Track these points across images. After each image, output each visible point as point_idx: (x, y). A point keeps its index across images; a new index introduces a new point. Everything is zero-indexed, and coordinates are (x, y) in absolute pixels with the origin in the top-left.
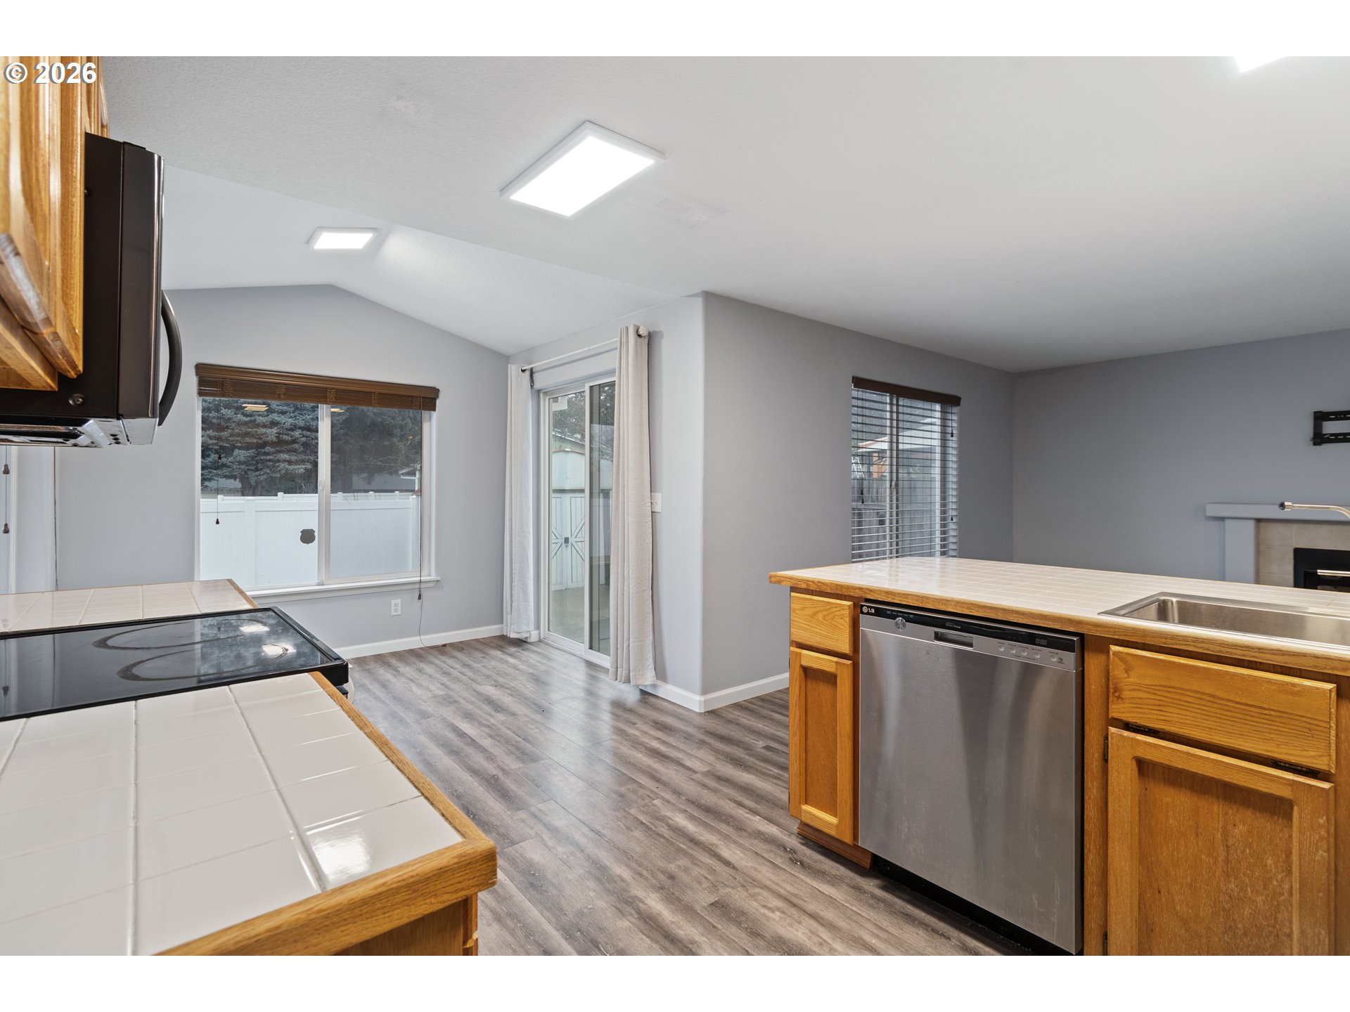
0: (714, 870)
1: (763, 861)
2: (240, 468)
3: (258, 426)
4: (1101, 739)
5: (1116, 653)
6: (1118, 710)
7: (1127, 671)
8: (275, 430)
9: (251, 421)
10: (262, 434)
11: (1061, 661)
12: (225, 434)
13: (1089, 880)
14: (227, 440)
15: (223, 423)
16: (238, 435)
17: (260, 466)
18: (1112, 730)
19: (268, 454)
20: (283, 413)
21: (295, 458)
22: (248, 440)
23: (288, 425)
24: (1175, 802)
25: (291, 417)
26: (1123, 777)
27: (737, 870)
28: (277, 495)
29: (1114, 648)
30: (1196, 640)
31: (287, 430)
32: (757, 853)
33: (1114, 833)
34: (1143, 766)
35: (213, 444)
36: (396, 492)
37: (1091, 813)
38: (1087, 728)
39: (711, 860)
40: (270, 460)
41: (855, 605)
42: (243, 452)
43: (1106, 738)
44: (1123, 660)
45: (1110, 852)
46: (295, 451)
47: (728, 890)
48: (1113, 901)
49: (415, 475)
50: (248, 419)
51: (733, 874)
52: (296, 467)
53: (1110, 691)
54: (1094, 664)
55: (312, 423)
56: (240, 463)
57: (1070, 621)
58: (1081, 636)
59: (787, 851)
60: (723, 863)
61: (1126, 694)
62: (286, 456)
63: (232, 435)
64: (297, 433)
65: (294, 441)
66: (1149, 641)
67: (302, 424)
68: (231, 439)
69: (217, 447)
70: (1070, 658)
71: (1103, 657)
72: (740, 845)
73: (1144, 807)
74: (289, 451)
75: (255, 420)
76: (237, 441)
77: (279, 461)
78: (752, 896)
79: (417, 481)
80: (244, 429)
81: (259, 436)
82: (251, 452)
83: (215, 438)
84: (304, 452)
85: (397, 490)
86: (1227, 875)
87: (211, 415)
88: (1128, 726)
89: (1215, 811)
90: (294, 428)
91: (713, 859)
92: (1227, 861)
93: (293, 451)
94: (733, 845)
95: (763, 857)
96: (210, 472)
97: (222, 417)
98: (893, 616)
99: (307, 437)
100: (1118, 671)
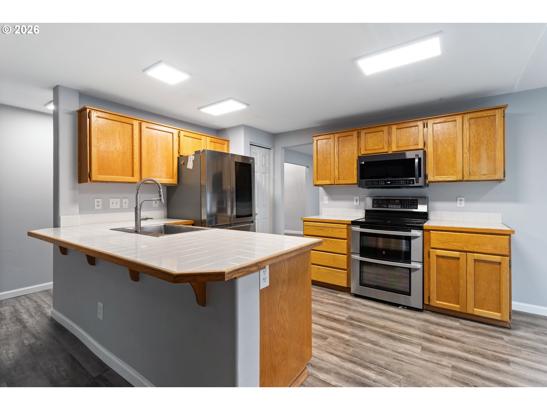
0: (335, 350)
1: (318, 357)
27: (326, 352)
32: (323, 361)
39: (340, 354)
47: (325, 344)
51: (327, 350)
59: (310, 364)
60: (333, 354)
72: (332, 363)
78: (315, 343)
91: (339, 355)
94: (335, 363)
95: (319, 359)
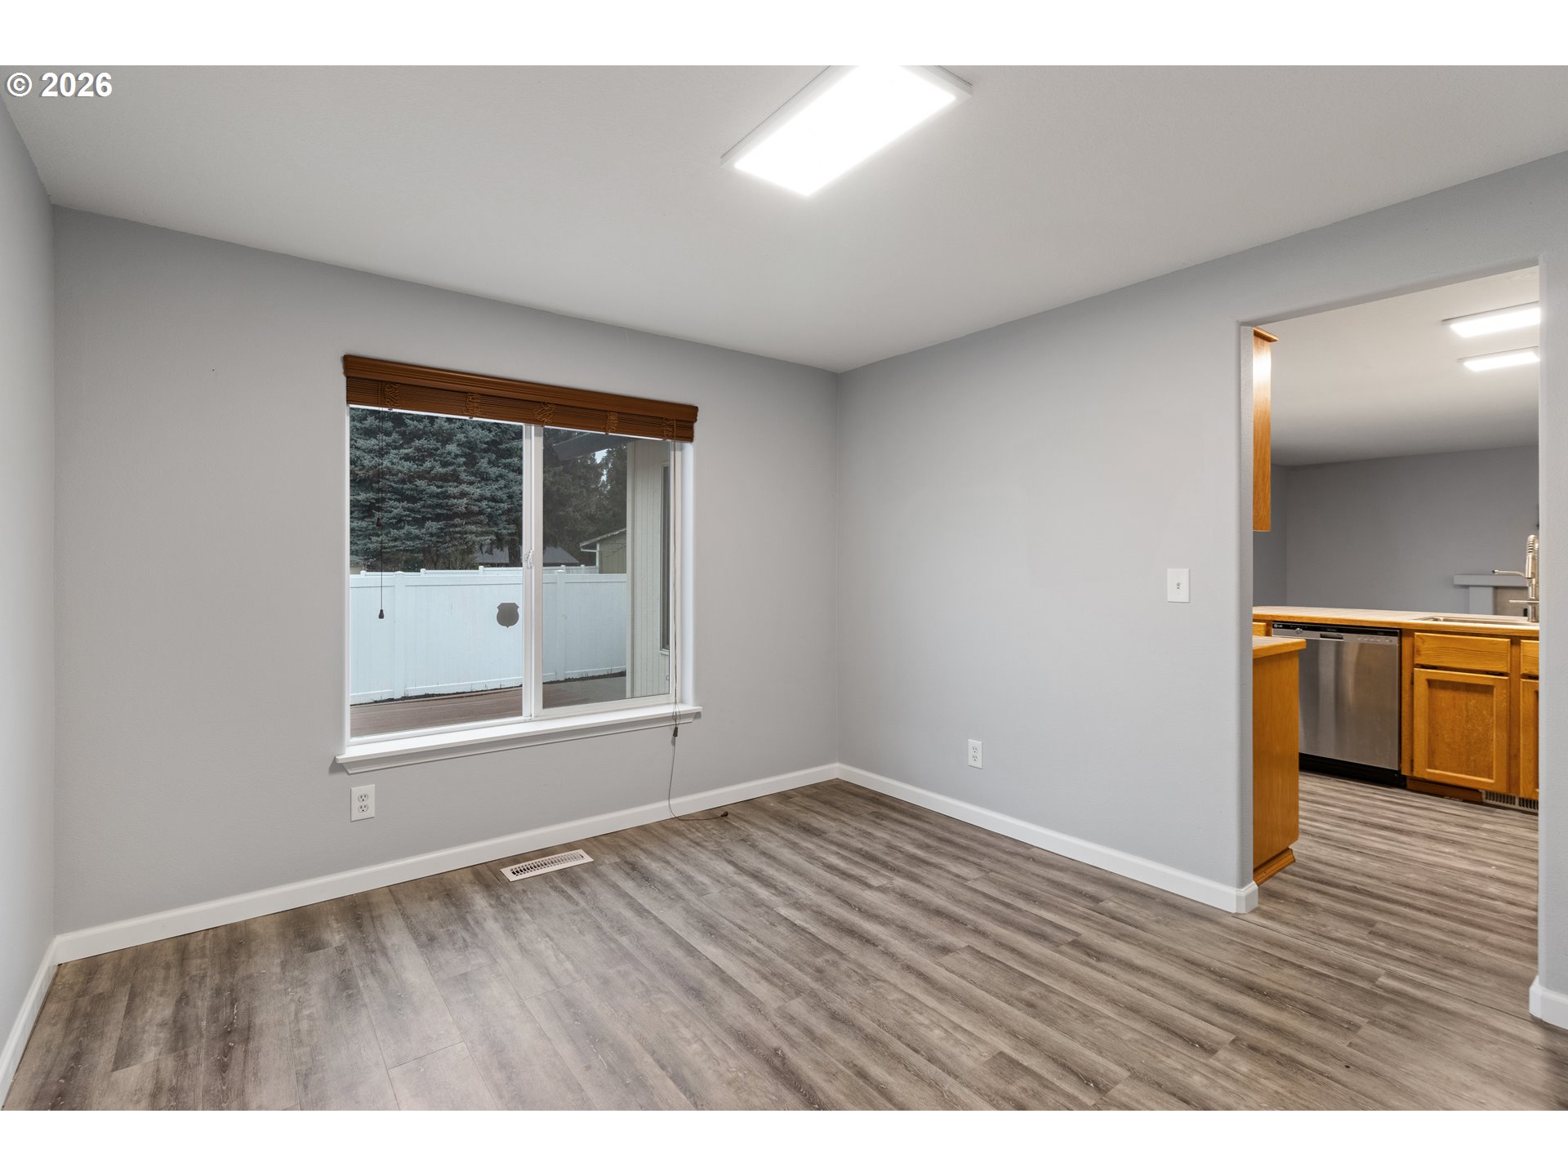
2: (431, 540)
3: (449, 497)
4: (1410, 674)
5: (1418, 636)
6: (1418, 660)
7: (1423, 642)
8: (465, 500)
9: (442, 492)
10: (453, 505)
11: (1391, 641)
12: (418, 505)
13: (1404, 738)
14: (419, 512)
15: (415, 495)
16: (430, 506)
17: (448, 538)
18: (1416, 669)
19: (456, 526)
20: (471, 483)
21: (479, 529)
22: (439, 511)
23: (476, 496)
24: (1445, 696)
25: (478, 488)
26: (1421, 688)
28: (478, 569)
29: (1417, 634)
30: (1454, 627)
31: (475, 500)
33: (1417, 713)
34: (1431, 683)
35: (406, 516)
36: (562, 566)
37: (1405, 708)
38: (1403, 671)
40: (457, 533)
41: (1268, 625)
42: (435, 523)
43: (1413, 674)
44: (1421, 638)
45: (1415, 722)
46: (480, 523)
48: (1416, 743)
49: (595, 548)
50: (439, 490)
52: (482, 538)
53: (1415, 651)
54: (1406, 642)
55: (497, 493)
56: (432, 535)
57: (1395, 623)
58: (1400, 629)
61: (1422, 653)
62: (473, 528)
63: (424, 506)
64: (484, 504)
65: (481, 512)
66: (1433, 629)
67: (488, 494)
68: (423, 510)
69: (410, 519)
70: (1395, 639)
71: (1411, 639)
73: (1431, 701)
74: (475, 523)
75: (447, 491)
76: (427, 512)
77: (466, 533)
79: (597, 554)
80: (436, 501)
81: (449, 507)
82: (441, 524)
83: (408, 509)
84: (488, 524)
85: (563, 564)
86: (1467, 721)
87: (405, 486)
88: (1423, 667)
89: (1462, 697)
90: (482, 498)
92: (1467, 716)
93: (478, 523)
96: (403, 543)
97: (416, 489)
98: (1294, 628)
99: (491, 508)
100: (1418, 643)
